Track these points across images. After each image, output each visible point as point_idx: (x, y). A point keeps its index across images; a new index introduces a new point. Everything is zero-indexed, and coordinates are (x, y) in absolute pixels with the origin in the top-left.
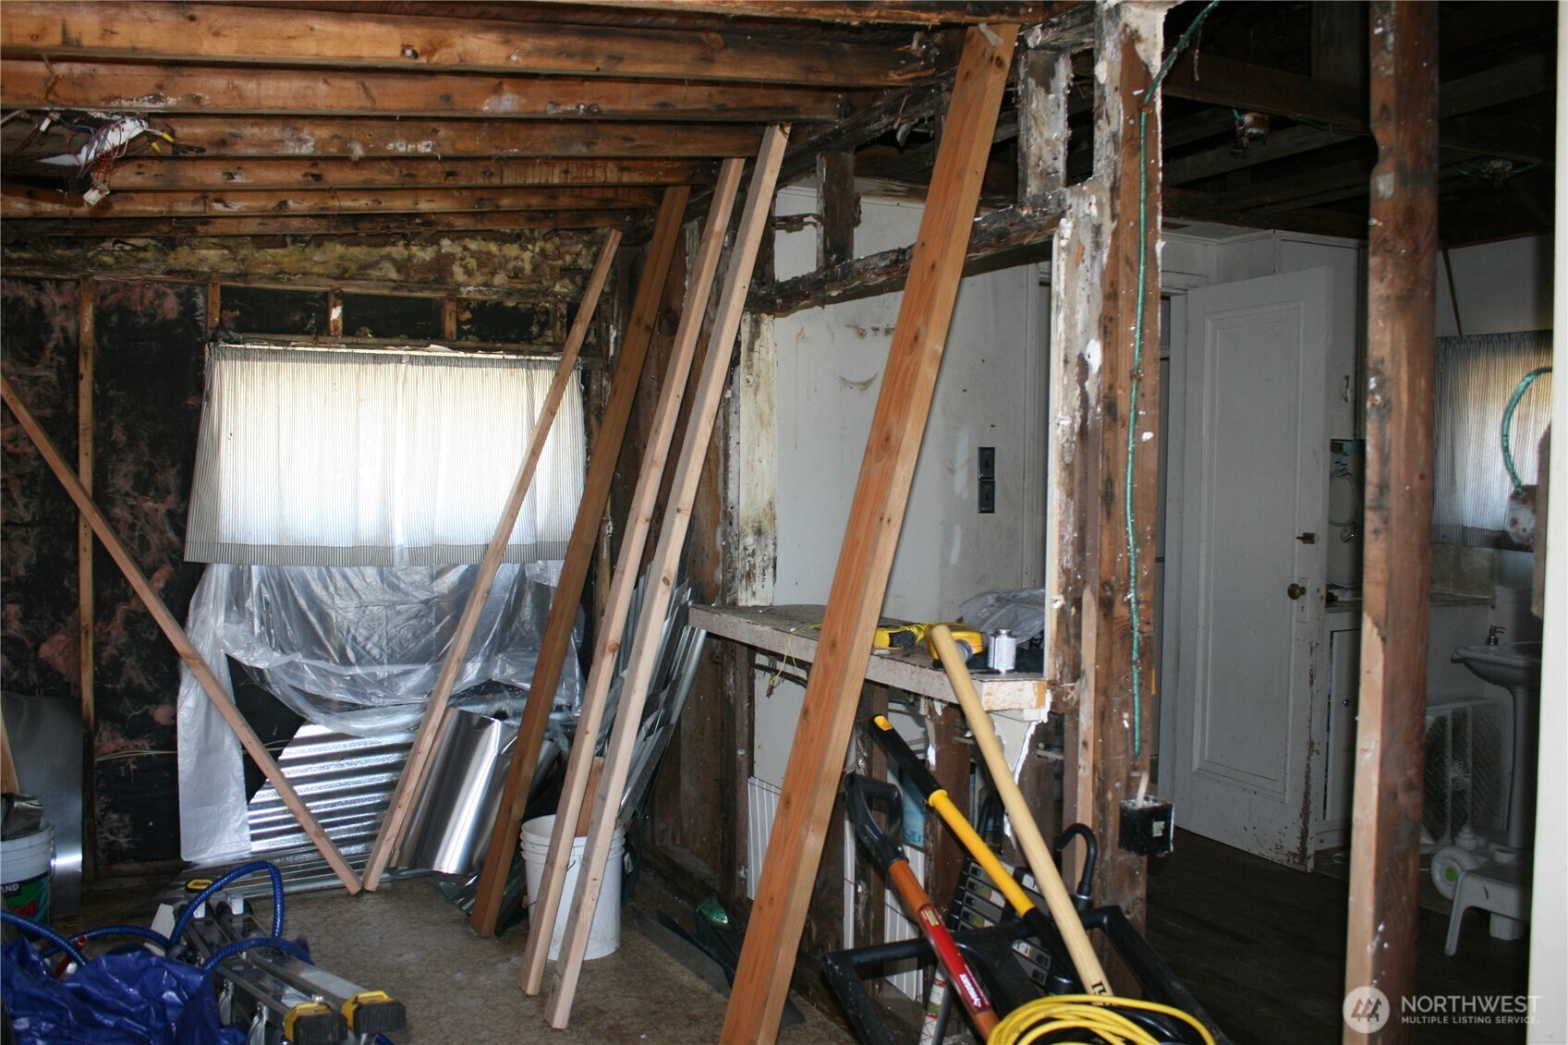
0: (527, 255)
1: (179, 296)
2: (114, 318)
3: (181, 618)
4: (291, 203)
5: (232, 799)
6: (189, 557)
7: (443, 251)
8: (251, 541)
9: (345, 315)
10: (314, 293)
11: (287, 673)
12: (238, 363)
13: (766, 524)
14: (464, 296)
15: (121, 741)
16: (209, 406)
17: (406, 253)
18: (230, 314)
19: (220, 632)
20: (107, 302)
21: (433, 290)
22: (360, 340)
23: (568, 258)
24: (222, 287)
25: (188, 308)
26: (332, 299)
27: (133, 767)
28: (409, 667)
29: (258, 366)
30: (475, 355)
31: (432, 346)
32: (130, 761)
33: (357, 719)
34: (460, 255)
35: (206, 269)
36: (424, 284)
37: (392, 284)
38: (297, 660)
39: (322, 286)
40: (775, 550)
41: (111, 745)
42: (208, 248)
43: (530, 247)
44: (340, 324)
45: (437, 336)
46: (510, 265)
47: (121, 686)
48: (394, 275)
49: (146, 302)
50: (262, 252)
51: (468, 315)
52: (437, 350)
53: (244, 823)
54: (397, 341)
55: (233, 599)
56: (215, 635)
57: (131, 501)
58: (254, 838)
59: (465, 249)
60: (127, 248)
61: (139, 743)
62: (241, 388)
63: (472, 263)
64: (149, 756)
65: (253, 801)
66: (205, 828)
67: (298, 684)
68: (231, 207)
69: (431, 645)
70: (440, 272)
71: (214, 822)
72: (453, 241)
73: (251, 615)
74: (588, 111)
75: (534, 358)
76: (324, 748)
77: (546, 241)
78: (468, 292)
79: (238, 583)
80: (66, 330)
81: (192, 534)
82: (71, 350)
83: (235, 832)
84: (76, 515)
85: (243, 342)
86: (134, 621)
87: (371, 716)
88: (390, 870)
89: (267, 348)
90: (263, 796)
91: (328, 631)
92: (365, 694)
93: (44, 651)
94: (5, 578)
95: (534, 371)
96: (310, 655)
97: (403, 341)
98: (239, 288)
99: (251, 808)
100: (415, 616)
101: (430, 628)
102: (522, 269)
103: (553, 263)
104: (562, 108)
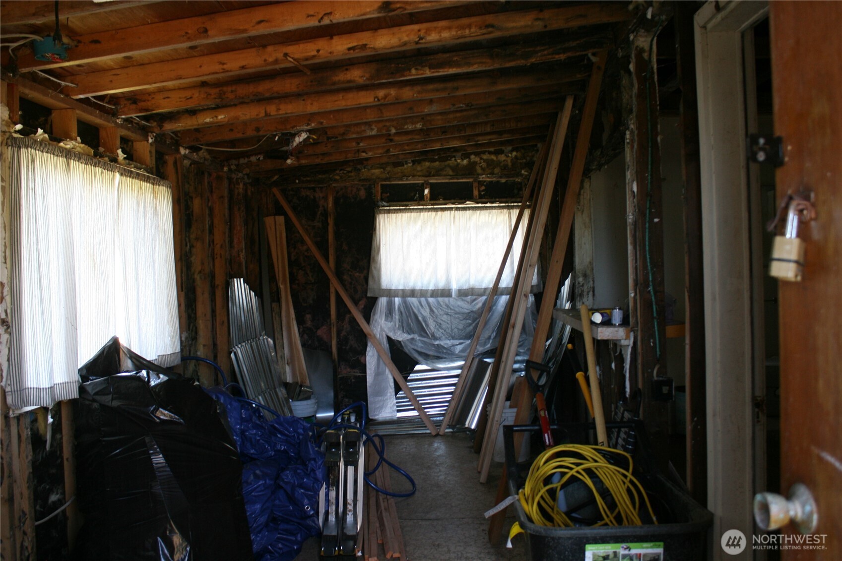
0: (509, 160)
1: (366, 189)
2: (342, 200)
3: (368, 320)
4: (391, 150)
5: (389, 394)
6: (369, 295)
7: (472, 161)
8: (393, 288)
9: (431, 192)
10: (418, 183)
11: (411, 343)
12: (386, 215)
13: (588, 272)
14: (481, 179)
15: (349, 370)
16: (375, 233)
17: (456, 163)
18: (385, 195)
19: (383, 326)
20: (339, 194)
21: (467, 178)
22: (437, 202)
23: (528, 158)
24: (382, 185)
25: (370, 194)
26: (425, 186)
27: (353, 380)
28: (462, 341)
29: (393, 216)
30: (486, 205)
31: (467, 202)
32: (352, 378)
33: (439, 363)
34: (479, 162)
35: (374, 177)
36: (464, 176)
37: (450, 177)
38: (415, 338)
39: (420, 181)
40: (593, 283)
41: (345, 371)
42: (375, 169)
43: (510, 155)
44: (429, 196)
45: (471, 198)
46: (502, 164)
47: (348, 347)
48: (451, 173)
49: (353, 193)
50: (396, 169)
51: (483, 188)
52: (469, 204)
53: (394, 405)
54: (453, 201)
55: (388, 312)
56: (381, 327)
57: (350, 273)
58: (398, 411)
59: (481, 159)
60: (345, 172)
61: (355, 371)
62: (388, 225)
63: (484, 164)
64: (359, 376)
65: (397, 396)
66: (378, 406)
67: (416, 348)
68: (370, 154)
69: (471, 332)
70: (470, 170)
71: (381, 403)
72: (476, 156)
73: (395, 318)
74: (467, 106)
75: (512, 204)
76: (426, 375)
77: (517, 152)
78: (483, 178)
79: (390, 305)
80: (323, 206)
81: (370, 285)
82: (325, 214)
83: (391, 408)
84: (328, 279)
85: (390, 207)
86: (353, 321)
87: (445, 362)
88: (450, 426)
89: (398, 208)
90: (402, 394)
91: (427, 325)
92: (443, 353)
93: (319, 332)
94: (305, 305)
95: (511, 210)
96: (421, 335)
97: (455, 201)
98: (387, 184)
99: (397, 398)
100: (464, 319)
101: (471, 324)
102: (507, 165)
103: (521, 161)
104: (457, 106)
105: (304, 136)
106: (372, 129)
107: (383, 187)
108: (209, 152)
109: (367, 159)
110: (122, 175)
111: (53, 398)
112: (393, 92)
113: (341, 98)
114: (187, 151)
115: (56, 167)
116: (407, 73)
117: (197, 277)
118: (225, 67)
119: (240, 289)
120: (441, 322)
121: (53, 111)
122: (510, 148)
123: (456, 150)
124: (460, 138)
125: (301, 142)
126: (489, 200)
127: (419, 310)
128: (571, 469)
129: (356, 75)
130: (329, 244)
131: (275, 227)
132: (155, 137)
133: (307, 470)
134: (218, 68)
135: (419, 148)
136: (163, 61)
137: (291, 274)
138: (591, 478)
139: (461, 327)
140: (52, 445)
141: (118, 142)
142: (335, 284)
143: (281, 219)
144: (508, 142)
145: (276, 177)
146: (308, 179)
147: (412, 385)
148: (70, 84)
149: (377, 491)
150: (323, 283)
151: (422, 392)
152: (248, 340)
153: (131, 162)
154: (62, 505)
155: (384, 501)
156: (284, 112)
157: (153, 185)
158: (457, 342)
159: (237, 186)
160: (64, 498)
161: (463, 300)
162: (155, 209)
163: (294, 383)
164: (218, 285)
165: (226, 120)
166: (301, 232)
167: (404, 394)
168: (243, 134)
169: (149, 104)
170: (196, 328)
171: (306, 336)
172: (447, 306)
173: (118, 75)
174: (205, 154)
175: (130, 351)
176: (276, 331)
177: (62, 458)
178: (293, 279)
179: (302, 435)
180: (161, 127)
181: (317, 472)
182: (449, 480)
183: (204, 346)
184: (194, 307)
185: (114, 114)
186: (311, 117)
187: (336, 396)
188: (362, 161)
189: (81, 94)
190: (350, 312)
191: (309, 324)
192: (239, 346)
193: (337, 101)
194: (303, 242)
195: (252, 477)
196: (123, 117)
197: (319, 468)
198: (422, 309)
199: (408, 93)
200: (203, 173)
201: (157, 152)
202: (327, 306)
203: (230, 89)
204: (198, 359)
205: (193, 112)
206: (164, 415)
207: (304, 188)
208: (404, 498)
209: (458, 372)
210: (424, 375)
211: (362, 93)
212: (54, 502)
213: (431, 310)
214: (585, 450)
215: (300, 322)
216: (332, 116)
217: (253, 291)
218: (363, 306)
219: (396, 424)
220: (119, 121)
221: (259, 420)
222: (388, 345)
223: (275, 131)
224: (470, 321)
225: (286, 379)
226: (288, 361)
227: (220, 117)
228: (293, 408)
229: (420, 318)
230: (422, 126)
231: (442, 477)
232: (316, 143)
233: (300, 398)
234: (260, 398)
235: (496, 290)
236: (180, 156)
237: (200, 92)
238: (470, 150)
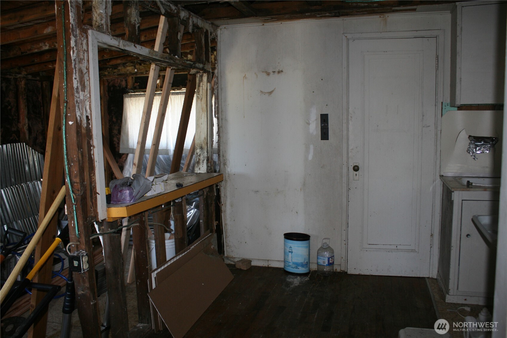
13: (204, 146)
16: (124, 111)
18: (136, 84)
20: (110, 84)
21: (184, 72)
29: (134, 99)
31: (183, 89)
35: (128, 73)
40: (208, 154)
42: (130, 67)
49: (118, 83)
60: (112, 69)
62: (131, 105)
81: (121, 146)
97: (177, 88)
106: (46, 46)
107: (134, 79)
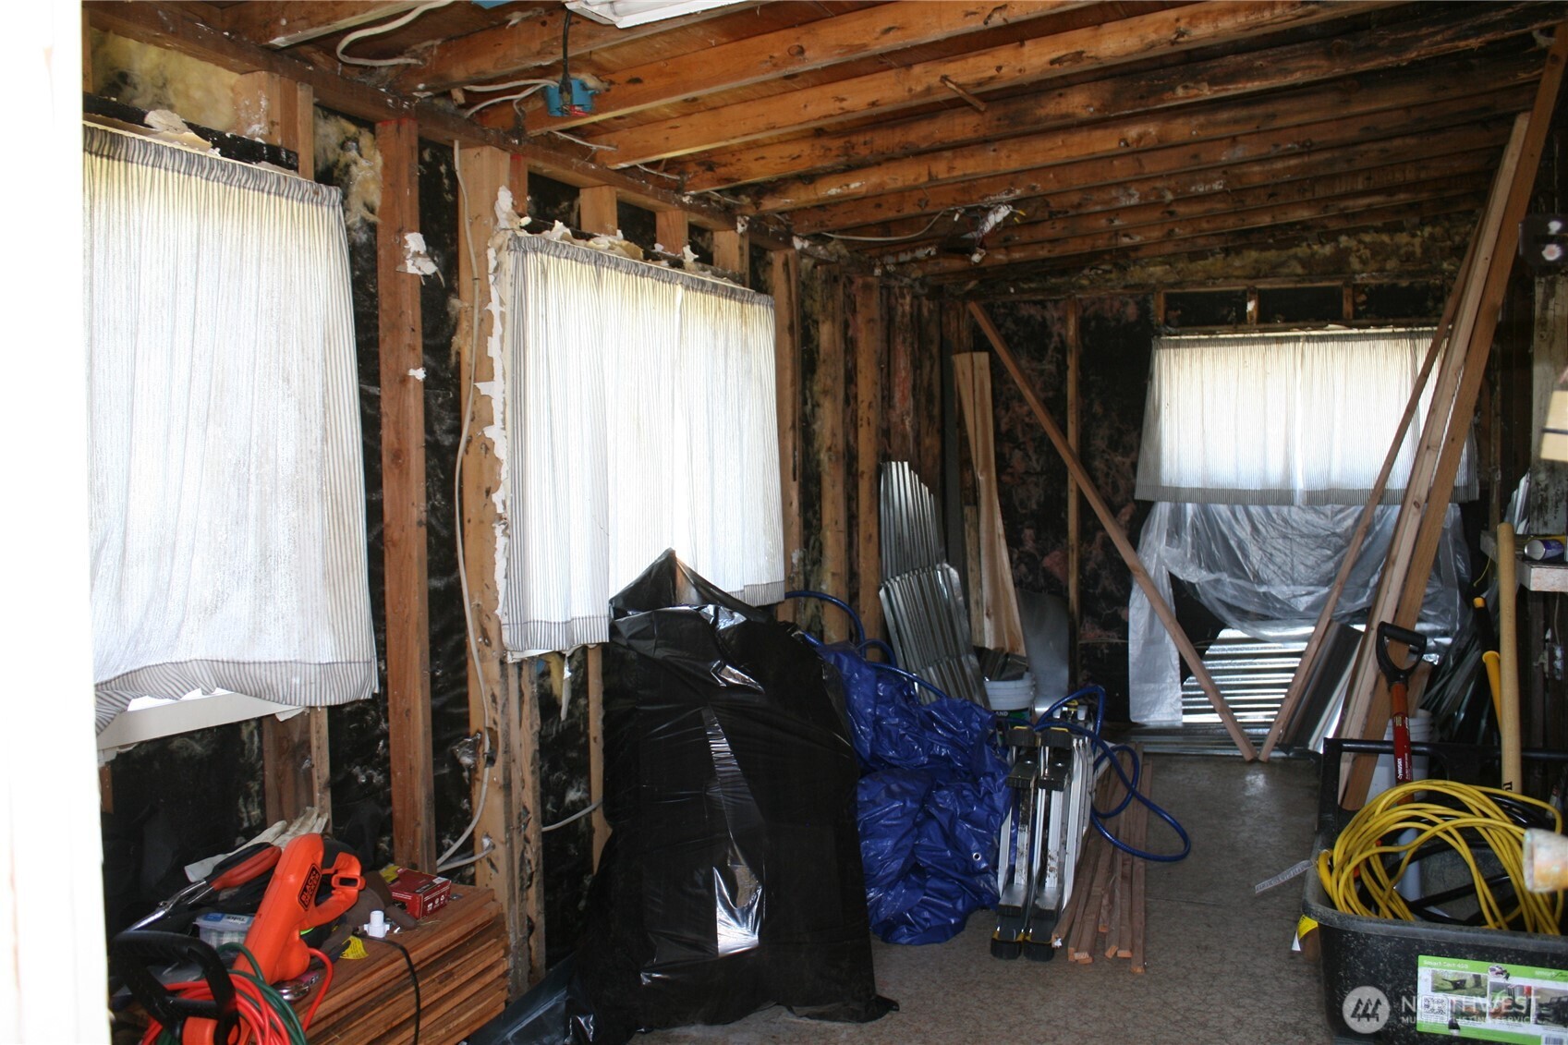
0: (1417, 241)
1: (1137, 303)
2: (1093, 324)
3: (1134, 541)
4: (1177, 230)
5: (1169, 680)
6: (1138, 496)
7: (1341, 246)
8: (1183, 485)
9: (1259, 308)
10: (1237, 291)
11: (1215, 589)
12: (1173, 350)
14: (1359, 282)
15: (1098, 631)
16: (1152, 382)
17: (1309, 251)
18: (1172, 314)
19: (1163, 554)
20: (1088, 312)
21: (1331, 280)
22: (1271, 326)
23: (1457, 239)
24: (1167, 296)
25: (1144, 311)
26: (1248, 295)
27: (1106, 651)
28: (1312, 588)
29: (1187, 352)
30: (1368, 331)
31: (1330, 326)
32: (1103, 646)
33: (1265, 628)
34: (1355, 248)
35: (1153, 282)
36: (1325, 275)
37: (1297, 279)
38: (1223, 579)
39: (1239, 287)
41: (1091, 634)
42: (1155, 265)
43: (1419, 233)
44: (1255, 315)
45: (1338, 318)
46: (1402, 251)
47: (1099, 591)
48: (1299, 270)
49: (1114, 310)
50: (1194, 264)
51: (1363, 298)
52: (1333, 329)
53: (1177, 700)
54: (1301, 324)
55: (1173, 529)
56: (1159, 556)
57: (1106, 456)
58: (1186, 712)
59: (1360, 242)
60: (1100, 272)
61: (1111, 634)
62: (1175, 369)
63: (1366, 253)
64: (1116, 643)
65: (1185, 683)
66: (1148, 699)
67: (1224, 597)
68: (1138, 239)
69: (1331, 572)
70: (1338, 264)
71: (1154, 695)
72: (1349, 236)
73: (1186, 541)
74: (1303, 145)
75: (1421, 329)
76: (1241, 649)
77: (1434, 226)
78: (1363, 278)
79: (1177, 517)
80: (1060, 335)
81: (1141, 480)
82: (1062, 349)
83: (1172, 705)
84: (1065, 467)
85: (1180, 335)
86: (1108, 544)
87: (1277, 626)
88: (1279, 746)
89: (1196, 337)
90: (1193, 681)
91: (1246, 556)
92: (1275, 608)
93: (1047, 562)
94: (1024, 511)
95: (1417, 341)
96: (1234, 575)
97: (1307, 324)
98: (1176, 294)
99: (1184, 688)
100: (1318, 547)
101: (1330, 558)
102: (1413, 253)
103: (1443, 245)
104: (1283, 147)
105: (1004, 212)
106: (1131, 196)
107: (1169, 298)
108: (846, 243)
109: (1136, 248)
110: (687, 288)
111: (570, 640)
112: (1152, 129)
113: (1060, 143)
114: (806, 244)
115: (579, 280)
116: (1167, 95)
117: (824, 456)
118: (844, 104)
119: (902, 479)
120: (1274, 552)
121: (581, 191)
122: (1416, 220)
123: (1305, 226)
124: (1308, 204)
125: (999, 224)
126: (1374, 321)
127: (1231, 528)
128: (1432, 824)
129: (1078, 103)
130: (1069, 404)
131: (972, 372)
132: (749, 222)
133: (979, 792)
134: (832, 107)
135: (1231, 223)
136: (746, 101)
137: (999, 456)
138: (1470, 846)
139: (1311, 561)
140: (570, 713)
141: (685, 234)
142: (1076, 478)
143: (983, 358)
144: (1412, 207)
145: (972, 285)
146: (1033, 285)
147: (1213, 665)
148: (605, 147)
149: (1115, 845)
150: (1057, 474)
151: (1231, 680)
152: (913, 571)
153: (706, 266)
154: (585, 807)
155: (1124, 865)
156: (961, 173)
157: (742, 302)
158: (1302, 590)
159: (900, 301)
160: (589, 799)
161: (1316, 511)
162: (745, 343)
163: (996, 649)
164: (863, 473)
165: (864, 189)
166: (1017, 381)
167: (1197, 681)
168: (898, 211)
169: (732, 169)
170: (821, 544)
171: (1023, 568)
172: (1285, 521)
173: (677, 127)
174: (838, 247)
175: (695, 575)
176: (969, 556)
177: (587, 736)
178: (1002, 464)
179: (977, 731)
180: (757, 205)
181: (996, 797)
182: (1256, 841)
183: (833, 574)
184: (817, 507)
185: (679, 189)
186: (1013, 177)
187: (1073, 678)
188: (1125, 252)
189: (621, 162)
190: (1103, 529)
191: (1029, 546)
192: (898, 579)
193: (1052, 149)
194: (1021, 399)
195: (883, 794)
196: (693, 192)
197: (1000, 790)
198: (1236, 526)
199: (1181, 129)
200: (836, 280)
201: (753, 246)
202: (1063, 515)
203: (861, 139)
204: (823, 598)
205: (809, 178)
206: (734, 676)
207: (1025, 302)
208: (1166, 863)
209: (1301, 646)
210: (1237, 649)
211: (1098, 134)
212: (573, 803)
213: (1255, 529)
214: (1470, 794)
215: (1013, 541)
216: (1051, 176)
217: (926, 485)
218: (1127, 518)
219: (1180, 735)
220: (686, 200)
221: (907, 702)
222: (1171, 590)
223: (953, 205)
224: (1329, 552)
225: (984, 641)
226: (988, 610)
227: (852, 186)
228: (989, 692)
229: (1233, 543)
230: (1225, 185)
231: (1245, 835)
232: (1029, 223)
233: (1003, 676)
234: (931, 670)
235: (1380, 493)
236: (793, 251)
237: (813, 145)
238: (1333, 225)
